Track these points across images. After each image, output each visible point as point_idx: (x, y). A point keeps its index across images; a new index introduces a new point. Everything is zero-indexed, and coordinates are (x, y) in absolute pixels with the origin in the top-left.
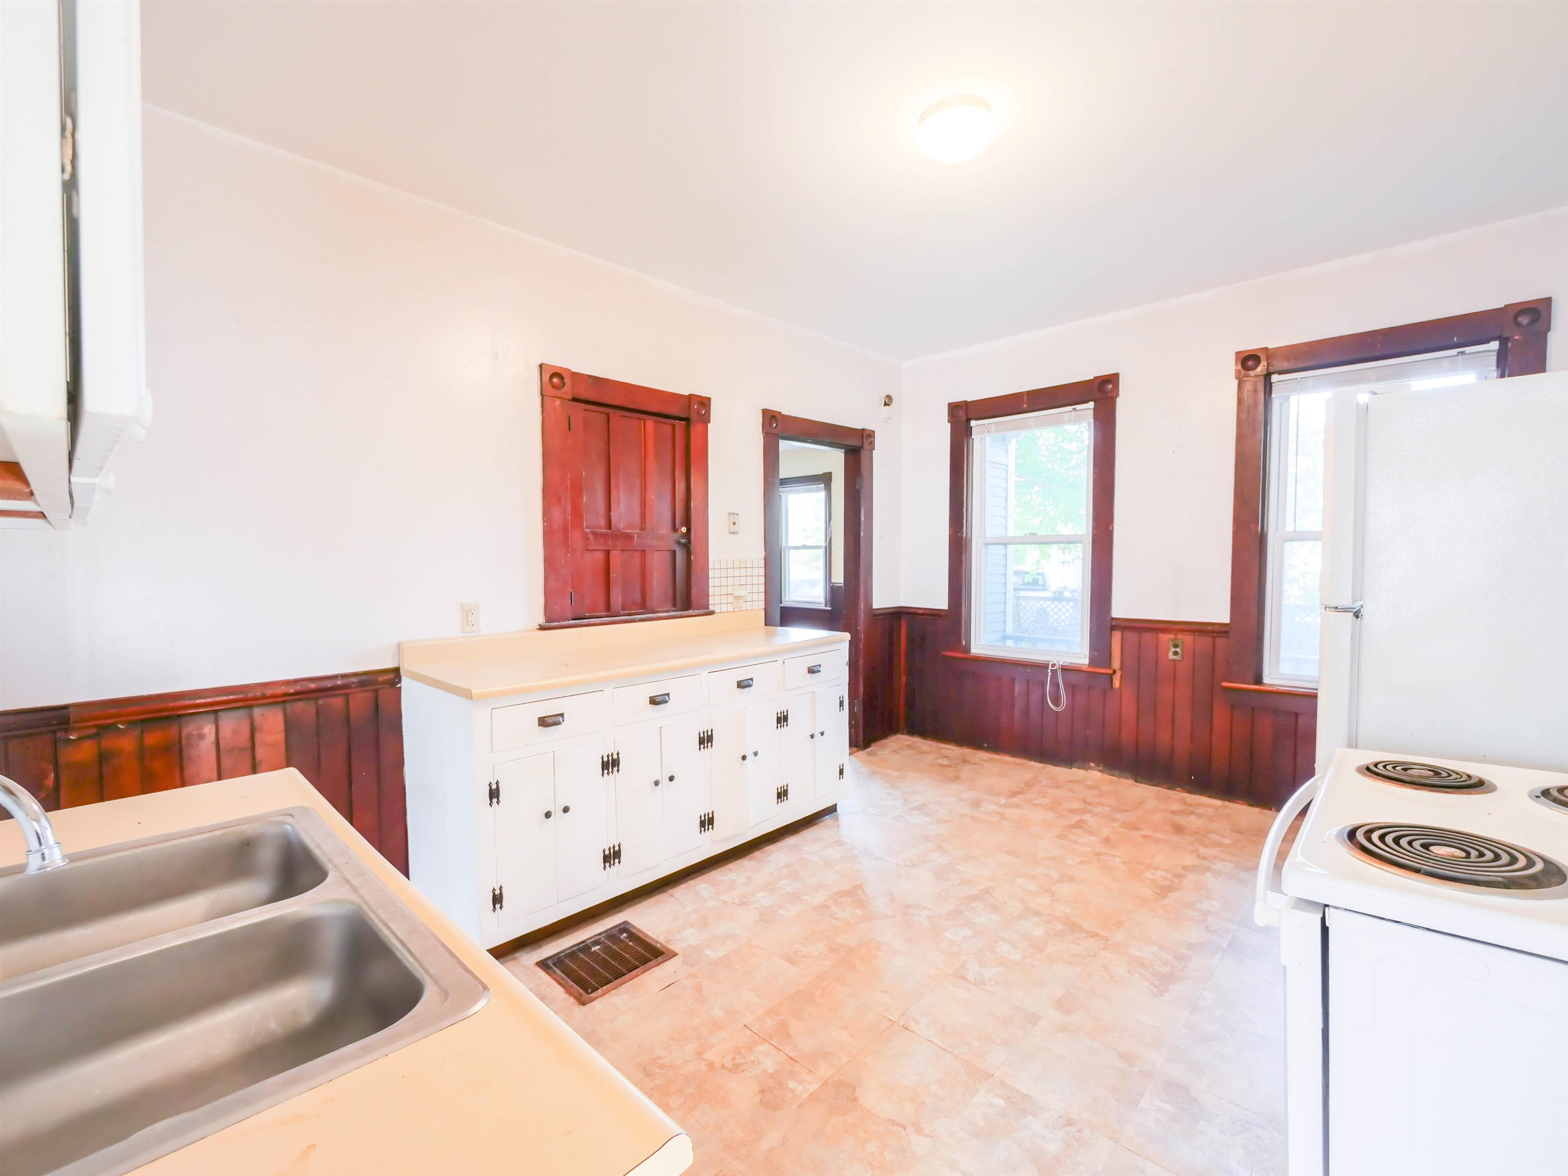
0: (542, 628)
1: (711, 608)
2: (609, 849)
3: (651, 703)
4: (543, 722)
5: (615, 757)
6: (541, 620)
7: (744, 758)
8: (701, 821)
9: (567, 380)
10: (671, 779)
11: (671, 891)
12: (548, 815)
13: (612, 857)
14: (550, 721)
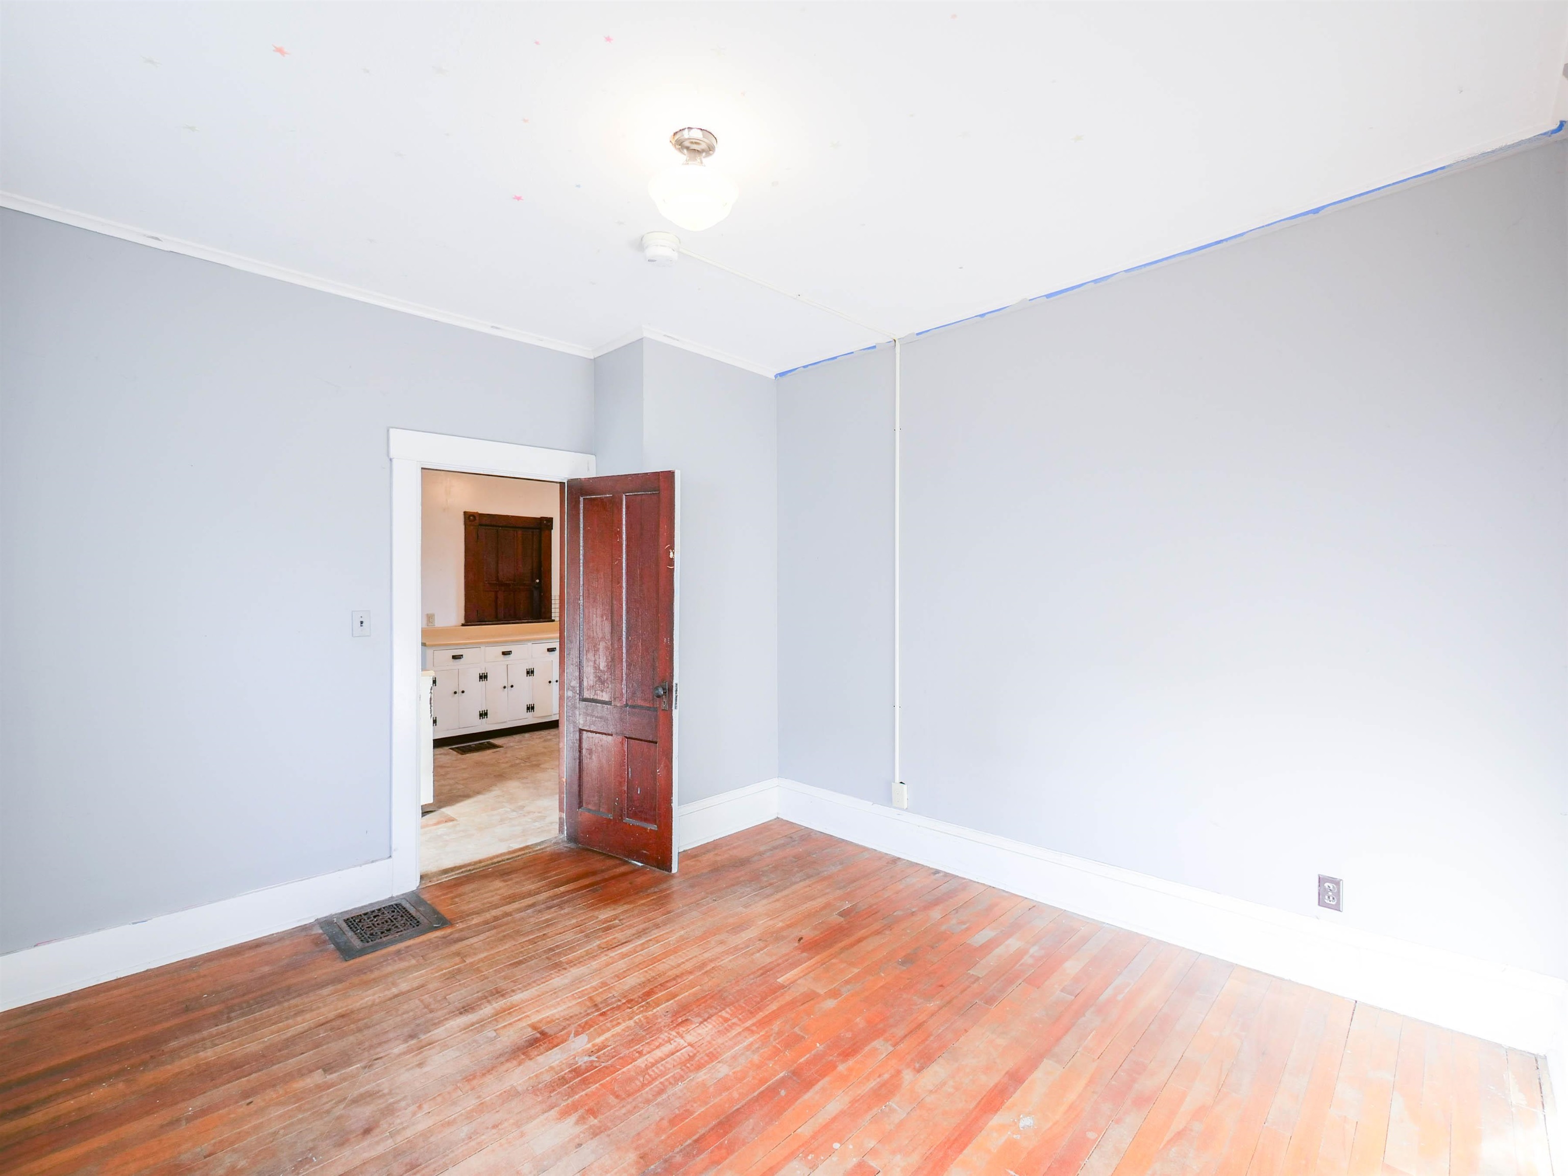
0: (463, 625)
1: (553, 618)
2: (482, 711)
3: (503, 654)
4: (454, 657)
5: (486, 674)
6: (463, 622)
7: (550, 682)
8: (527, 707)
9: (477, 518)
10: (512, 686)
11: (514, 736)
12: (455, 693)
13: (484, 715)
14: (457, 657)
